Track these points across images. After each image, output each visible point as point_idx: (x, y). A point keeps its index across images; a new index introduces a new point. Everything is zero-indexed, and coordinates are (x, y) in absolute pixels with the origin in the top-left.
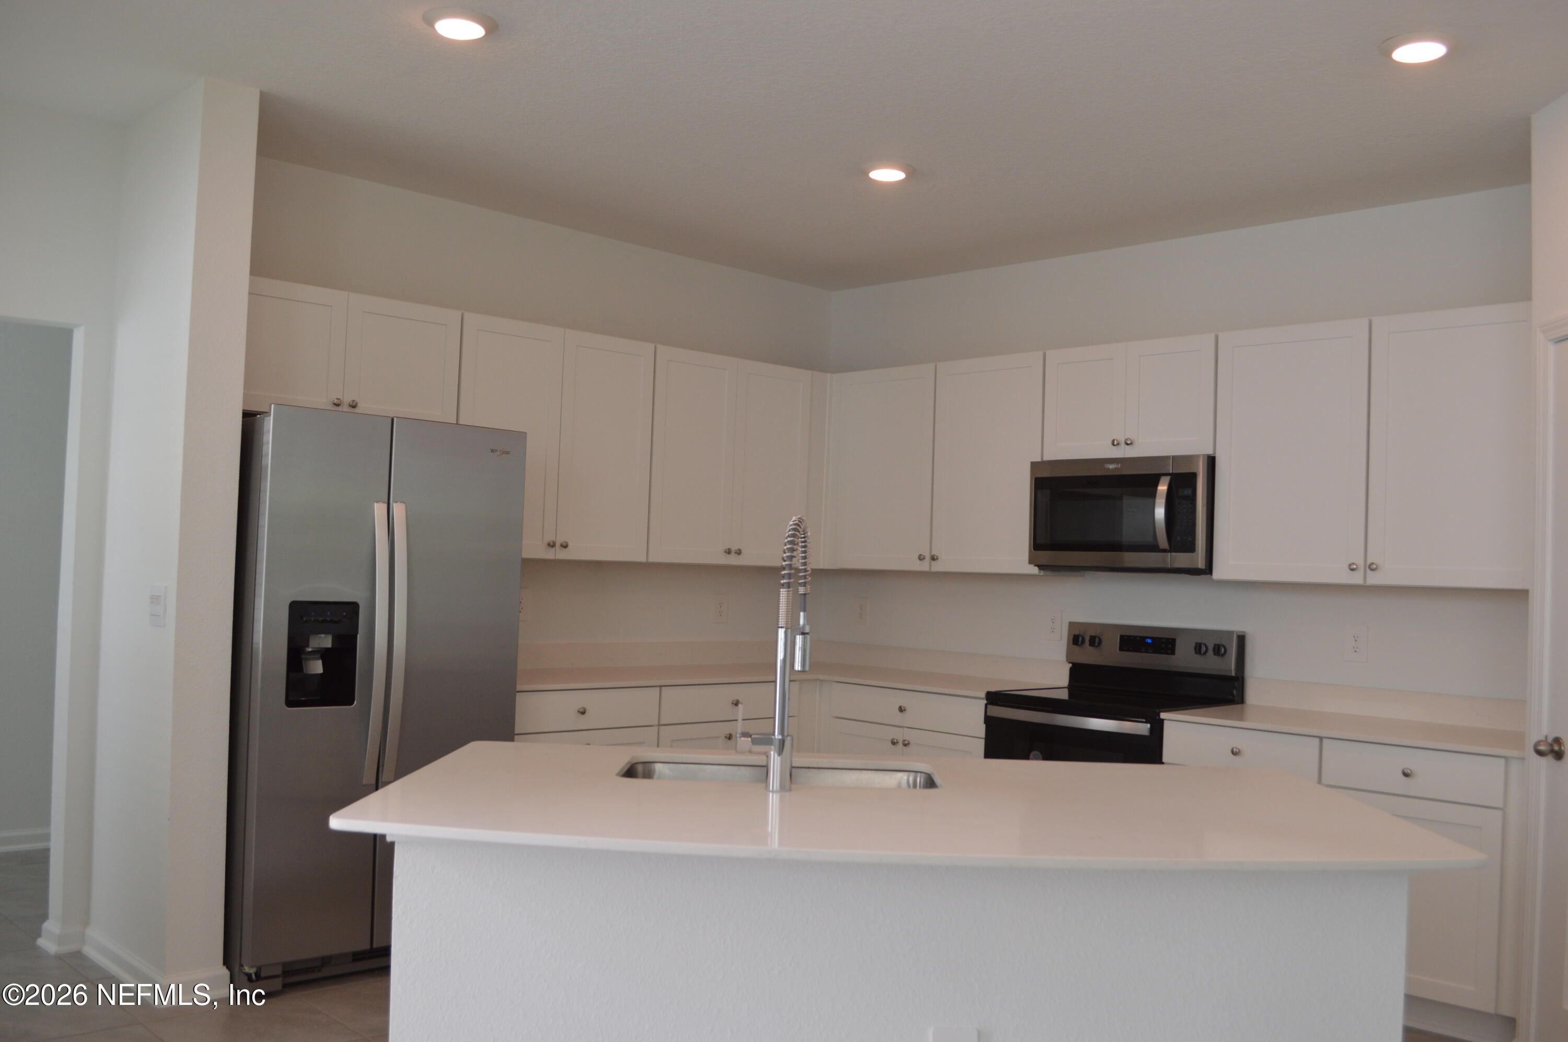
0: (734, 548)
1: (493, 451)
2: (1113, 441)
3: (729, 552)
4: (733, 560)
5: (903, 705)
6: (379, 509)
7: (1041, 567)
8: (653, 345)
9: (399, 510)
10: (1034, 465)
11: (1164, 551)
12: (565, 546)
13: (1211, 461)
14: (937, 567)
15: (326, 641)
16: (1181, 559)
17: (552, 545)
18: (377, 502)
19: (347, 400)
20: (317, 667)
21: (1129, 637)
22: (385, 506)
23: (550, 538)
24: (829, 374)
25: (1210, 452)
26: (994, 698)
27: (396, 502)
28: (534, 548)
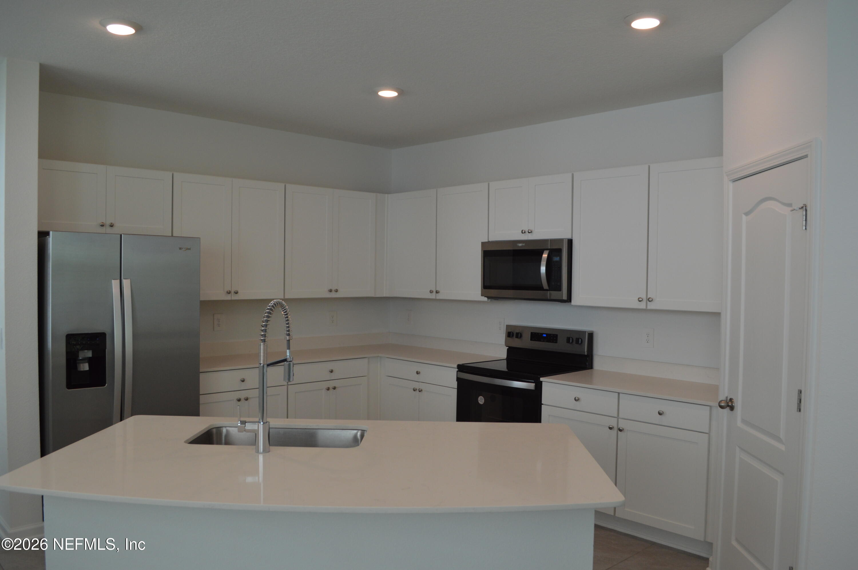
0: (334, 289)
1: (180, 249)
2: (522, 231)
3: (331, 291)
4: (334, 295)
5: (418, 370)
6: (115, 284)
7: (488, 298)
8: (283, 185)
9: (126, 283)
10: (483, 244)
11: (547, 290)
12: (236, 293)
13: (570, 242)
14: (440, 296)
15: (89, 354)
16: (554, 294)
17: (229, 293)
18: (114, 279)
19: (108, 223)
20: (85, 367)
21: (535, 333)
22: (118, 281)
23: (228, 289)
24: (386, 195)
25: (569, 237)
26: (461, 368)
27: (124, 279)
28: (218, 295)
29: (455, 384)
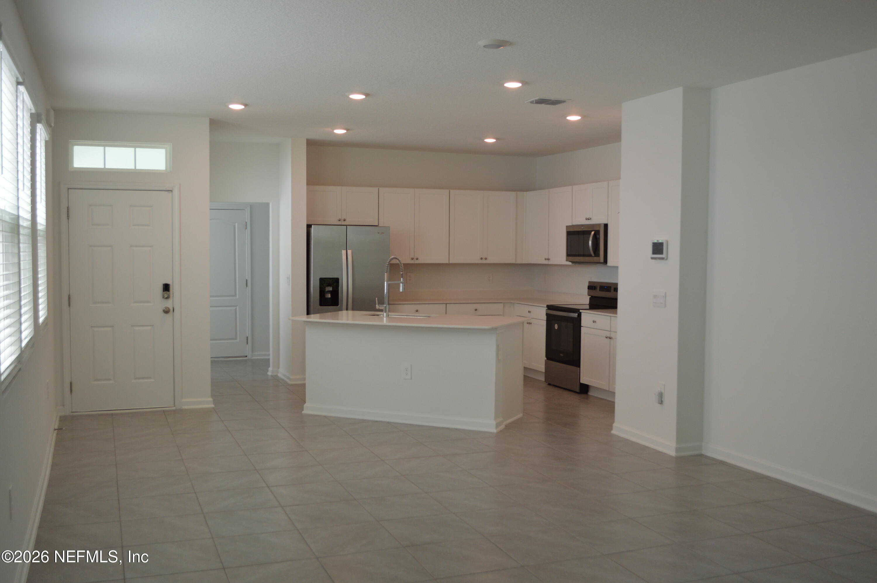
0: (484, 257)
1: (378, 233)
2: (586, 218)
3: (482, 259)
4: (484, 261)
5: (530, 310)
6: (344, 252)
7: (573, 262)
8: (448, 191)
9: (349, 252)
10: (567, 227)
11: (594, 257)
12: (417, 259)
13: (606, 226)
14: (550, 262)
15: (330, 289)
16: (595, 259)
17: (412, 259)
18: (344, 250)
19: (343, 219)
20: (329, 296)
21: (602, 286)
22: (345, 251)
23: (412, 256)
24: (525, 192)
25: (606, 222)
26: (549, 307)
27: (349, 250)
28: (406, 259)
29: (545, 318)
